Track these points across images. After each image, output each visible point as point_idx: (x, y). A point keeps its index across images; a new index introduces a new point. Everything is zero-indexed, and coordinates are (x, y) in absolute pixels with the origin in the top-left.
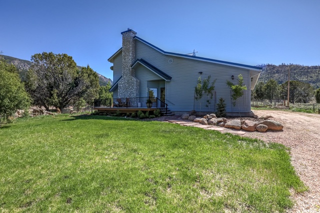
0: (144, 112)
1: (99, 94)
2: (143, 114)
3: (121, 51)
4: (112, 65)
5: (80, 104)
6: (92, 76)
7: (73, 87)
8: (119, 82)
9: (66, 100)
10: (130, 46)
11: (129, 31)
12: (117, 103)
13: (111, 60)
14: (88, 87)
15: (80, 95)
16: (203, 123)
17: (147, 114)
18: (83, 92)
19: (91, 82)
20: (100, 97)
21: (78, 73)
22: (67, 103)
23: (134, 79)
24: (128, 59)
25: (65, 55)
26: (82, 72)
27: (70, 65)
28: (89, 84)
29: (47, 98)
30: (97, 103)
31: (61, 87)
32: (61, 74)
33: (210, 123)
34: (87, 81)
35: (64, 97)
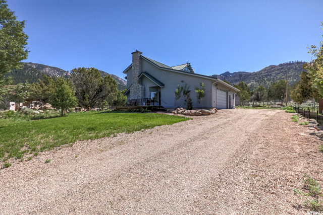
0: (145, 108)
1: (118, 97)
2: (143, 110)
3: (132, 66)
4: (126, 75)
5: (104, 104)
6: (112, 84)
7: (99, 92)
8: (130, 88)
9: (94, 101)
10: (138, 63)
11: (137, 52)
12: (129, 103)
13: (125, 72)
14: (109, 92)
15: (103, 98)
16: (174, 113)
17: (146, 109)
18: (106, 96)
19: (112, 88)
20: (118, 99)
21: (102, 81)
22: (94, 104)
23: (140, 86)
24: (137, 72)
25: (93, 69)
26: (105, 81)
27: (97, 76)
28: (110, 89)
29: (82, 101)
30: (115, 103)
31: (90, 92)
32: (91, 83)
33: (178, 113)
34: (108, 87)
35: (92, 100)
